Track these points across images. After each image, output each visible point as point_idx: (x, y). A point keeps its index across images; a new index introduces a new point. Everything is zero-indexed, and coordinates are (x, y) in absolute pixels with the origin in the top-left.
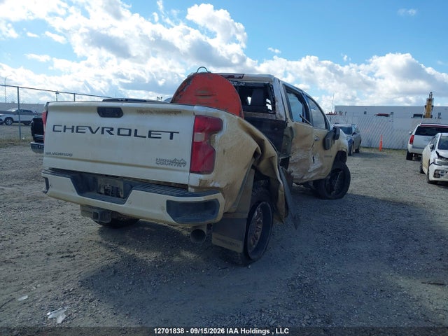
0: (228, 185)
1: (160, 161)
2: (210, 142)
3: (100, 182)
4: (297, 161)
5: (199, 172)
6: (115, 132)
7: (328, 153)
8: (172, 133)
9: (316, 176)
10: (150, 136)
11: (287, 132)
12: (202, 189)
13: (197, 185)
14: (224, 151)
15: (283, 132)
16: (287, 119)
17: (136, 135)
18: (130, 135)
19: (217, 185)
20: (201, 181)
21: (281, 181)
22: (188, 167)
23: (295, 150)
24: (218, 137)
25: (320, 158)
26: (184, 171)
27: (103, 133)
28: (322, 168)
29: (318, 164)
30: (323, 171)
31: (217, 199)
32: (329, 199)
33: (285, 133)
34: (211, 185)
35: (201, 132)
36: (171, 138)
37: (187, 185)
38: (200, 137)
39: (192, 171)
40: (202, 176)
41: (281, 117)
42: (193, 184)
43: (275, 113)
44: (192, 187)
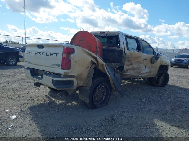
0: (78, 75)
1: (53, 65)
2: (69, 57)
3: (39, 72)
4: (134, 68)
5: (64, 69)
6: (41, 54)
7: (154, 65)
8: (57, 54)
9: (147, 76)
10: (50, 55)
11: (124, 55)
12: (66, 76)
13: (63, 74)
14: (75, 61)
15: (122, 55)
16: (125, 50)
17: (46, 55)
18: (45, 55)
19: (72, 74)
20: (65, 72)
21: (109, 75)
22: (60, 67)
23: (133, 63)
24: (72, 56)
25: (149, 68)
26: (59, 69)
27: (38, 54)
28: (150, 72)
29: (147, 70)
30: (152, 74)
31: (72, 80)
32: (157, 86)
33: (123, 56)
34: (70, 74)
35: (65, 53)
36: (56, 56)
37: (60, 74)
38: (65, 55)
39: (62, 69)
40: (65, 71)
41: (122, 49)
42: (62, 74)
43: (120, 47)
44: (62, 75)
